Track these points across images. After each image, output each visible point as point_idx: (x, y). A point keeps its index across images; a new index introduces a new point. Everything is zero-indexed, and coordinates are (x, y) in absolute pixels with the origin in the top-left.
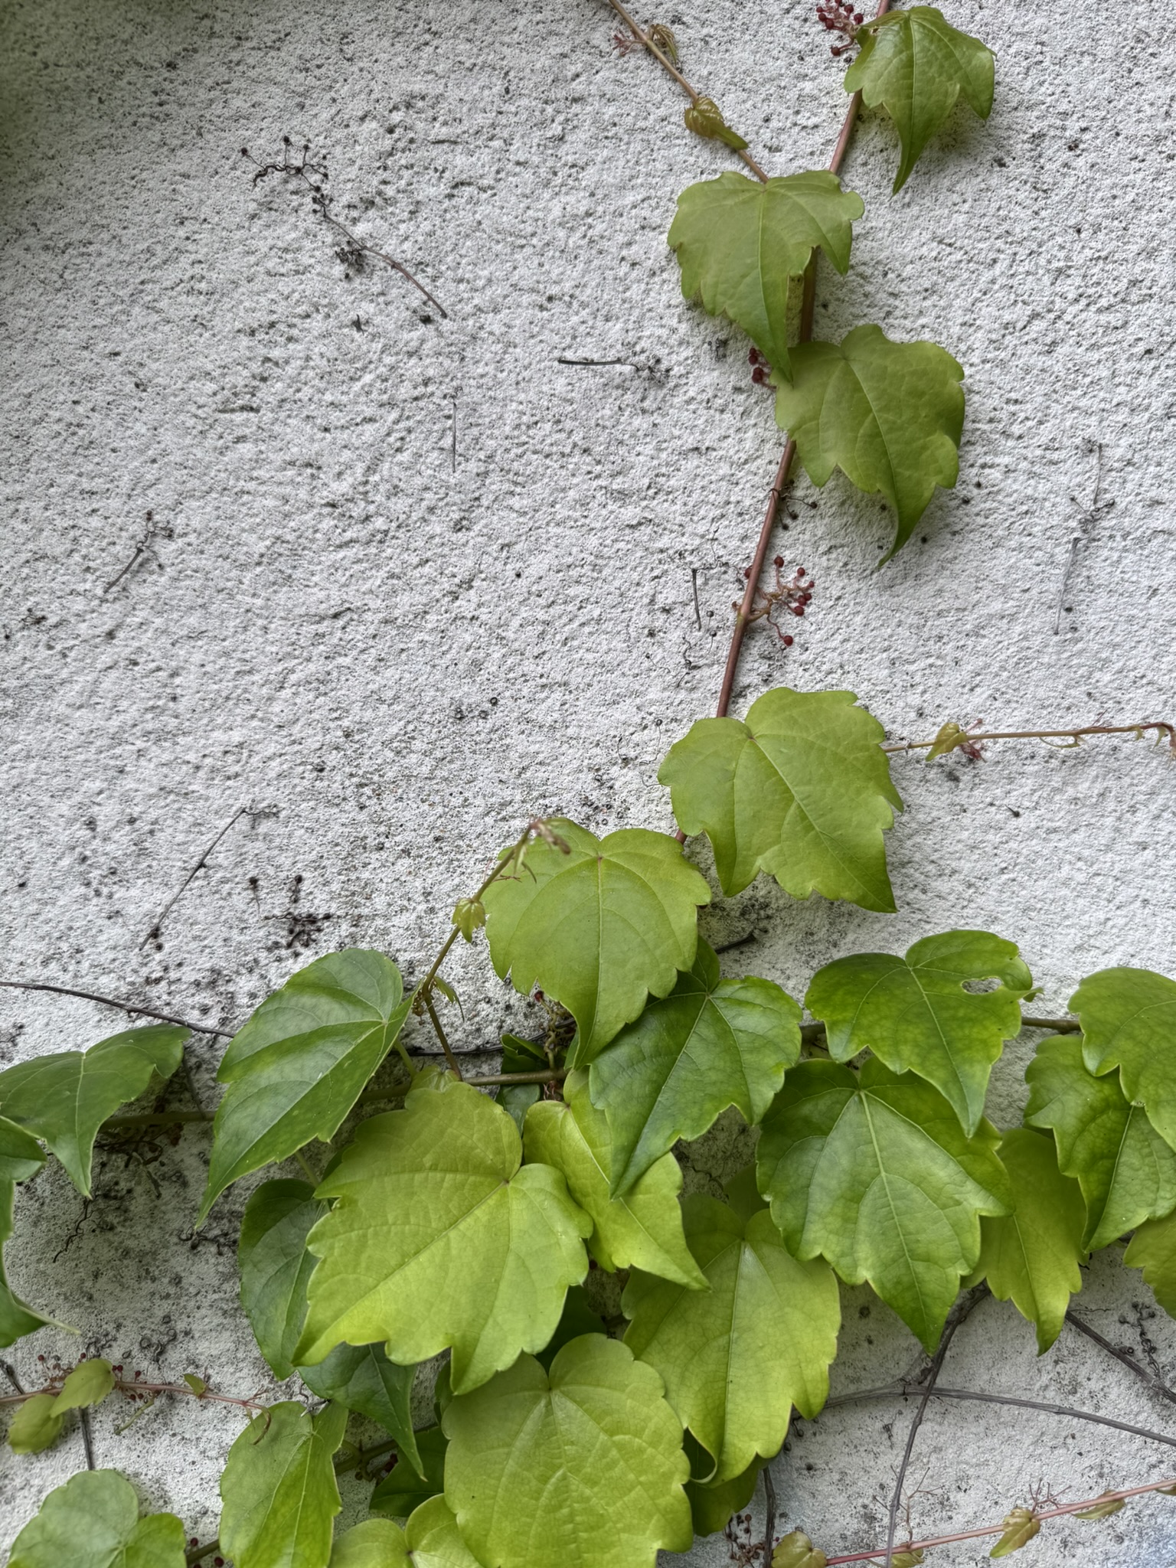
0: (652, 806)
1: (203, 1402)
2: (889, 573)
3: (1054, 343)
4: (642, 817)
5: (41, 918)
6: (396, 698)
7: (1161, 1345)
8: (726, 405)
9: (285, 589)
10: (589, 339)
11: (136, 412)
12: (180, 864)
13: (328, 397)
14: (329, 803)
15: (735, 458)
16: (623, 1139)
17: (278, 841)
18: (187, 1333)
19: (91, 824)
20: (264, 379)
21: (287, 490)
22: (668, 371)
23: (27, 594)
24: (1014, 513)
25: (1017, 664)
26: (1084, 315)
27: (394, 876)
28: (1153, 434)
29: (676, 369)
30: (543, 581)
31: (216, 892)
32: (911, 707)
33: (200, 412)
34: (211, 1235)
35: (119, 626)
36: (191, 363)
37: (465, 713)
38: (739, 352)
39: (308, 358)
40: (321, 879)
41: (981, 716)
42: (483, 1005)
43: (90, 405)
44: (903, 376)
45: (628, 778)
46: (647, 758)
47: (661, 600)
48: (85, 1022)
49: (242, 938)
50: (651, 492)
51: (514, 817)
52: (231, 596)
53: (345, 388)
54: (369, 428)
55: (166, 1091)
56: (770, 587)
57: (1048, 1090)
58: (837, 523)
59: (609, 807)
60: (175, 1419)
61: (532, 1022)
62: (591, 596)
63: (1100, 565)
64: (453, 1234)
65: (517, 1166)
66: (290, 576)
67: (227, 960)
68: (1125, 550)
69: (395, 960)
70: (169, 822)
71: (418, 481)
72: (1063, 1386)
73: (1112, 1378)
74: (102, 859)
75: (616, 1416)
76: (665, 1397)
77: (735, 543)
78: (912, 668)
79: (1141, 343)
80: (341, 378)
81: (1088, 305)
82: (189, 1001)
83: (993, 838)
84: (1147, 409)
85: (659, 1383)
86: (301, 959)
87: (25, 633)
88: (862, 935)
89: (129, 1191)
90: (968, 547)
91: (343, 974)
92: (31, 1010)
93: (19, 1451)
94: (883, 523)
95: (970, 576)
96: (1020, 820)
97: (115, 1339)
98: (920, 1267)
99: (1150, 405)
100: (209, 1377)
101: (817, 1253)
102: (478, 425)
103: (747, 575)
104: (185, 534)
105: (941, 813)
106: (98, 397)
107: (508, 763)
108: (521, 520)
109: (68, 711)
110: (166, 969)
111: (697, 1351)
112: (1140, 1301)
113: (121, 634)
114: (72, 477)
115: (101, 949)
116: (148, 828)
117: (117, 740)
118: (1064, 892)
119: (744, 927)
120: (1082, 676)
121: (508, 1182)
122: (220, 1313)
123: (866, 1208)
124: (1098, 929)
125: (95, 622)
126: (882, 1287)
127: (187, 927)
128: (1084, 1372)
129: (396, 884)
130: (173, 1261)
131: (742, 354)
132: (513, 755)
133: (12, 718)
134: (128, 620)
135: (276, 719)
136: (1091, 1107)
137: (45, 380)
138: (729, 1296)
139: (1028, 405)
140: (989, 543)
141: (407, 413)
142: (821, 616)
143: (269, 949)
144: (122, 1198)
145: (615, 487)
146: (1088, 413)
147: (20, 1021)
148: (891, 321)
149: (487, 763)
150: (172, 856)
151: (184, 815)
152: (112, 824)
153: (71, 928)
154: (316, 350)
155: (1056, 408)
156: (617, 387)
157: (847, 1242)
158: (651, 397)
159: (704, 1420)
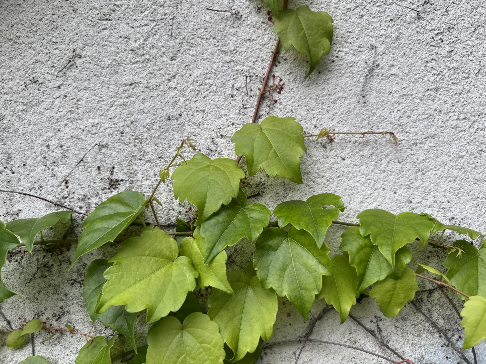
0: (230, 151)
1: (72, 335)
2: (308, 82)
3: (362, 15)
4: (226, 154)
5: (30, 176)
6: (149, 112)
7: (383, 330)
8: (259, 27)
9: (115, 76)
10: (217, 5)
11: (72, 19)
12: (76, 161)
13: (134, 17)
14: (125, 144)
15: (262, 43)
16: (210, 246)
17: (107, 155)
18: (68, 312)
19: (48, 147)
20: (114, 11)
21: (119, 45)
22: (242, 15)
23: (33, 73)
24: (348, 66)
25: (346, 113)
26: (372, 7)
27: (145, 169)
28: (392, 45)
29: (244, 15)
30: (198, 78)
31: (87, 170)
32: (313, 124)
33: (93, 20)
34: (78, 281)
35: (62, 85)
36: (91, 4)
37: (171, 118)
38: (264, 11)
39: (128, 5)
40: (121, 168)
41: (335, 128)
42: (172, 211)
43: (58, 15)
44: (314, 20)
45: (222, 142)
46: (229, 136)
47: (236, 86)
48: (42, 210)
49: (94, 185)
50: (234, 52)
51: (185, 152)
52: (98, 77)
53: (139, 15)
54: (146, 28)
55: (66, 233)
56: (271, 83)
57: (348, 240)
58: (293, 66)
59: (216, 151)
60: (62, 340)
61: (187, 217)
62: (213, 83)
63: (374, 84)
64: (153, 276)
65: (177, 257)
66: (117, 72)
67: (89, 192)
68: (382, 79)
69: (144, 195)
70: (73, 147)
71: (160, 44)
72: (351, 342)
73: (367, 340)
74: (51, 158)
75: (203, 338)
76: (219, 332)
77: (260, 70)
78: (314, 112)
79: (389, 17)
80: (138, 12)
81: (374, 4)
82: (76, 205)
83: (336, 166)
84: (390, 37)
85: (217, 328)
86: (113, 193)
87: (31, 85)
88: (294, 195)
89: (52, 265)
90: (333, 76)
91: (126, 198)
92: (24, 205)
93: (10, 348)
94: (307, 66)
95: (333, 85)
96: (345, 161)
97: (44, 313)
98: (303, 292)
99: (391, 36)
100: (74, 327)
101: (270, 287)
102: (181, 28)
103: (263, 80)
104: (85, 57)
105: (320, 158)
106: (61, 13)
107: (184, 135)
108: (192, 58)
109: (44, 110)
110: (69, 194)
111: (231, 319)
112: (377, 315)
113: (62, 87)
114: (50, 37)
115: (49, 187)
116: (66, 149)
117: (58, 120)
118: (358, 184)
119: (256, 190)
120: (367, 118)
121: (173, 262)
122: (79, 306)
123: (287, 273)
124: (368, 196)
125: (54, 83)
126: (290, 298)
127: (77, 181)
128: (358, 337)
129: (145, 171)
130: (65, 288)
131: (265, 12)
132: (186, 132)
133: (25, 112)
134: (65, 83)
135: (109, 116)
136: (361, 246)
137: (44, 7)
138: (243, 302)
139: (354, 34)
140: (340, 75)
141: (158, 24)
142: (286, 94)
143: (103, 190)
144: (50, 267)
145: (223, 49)
146: (372, 37)
147: (20, 208)
148: (312, 5)
149: (177, 134)
150: (73, 158)
151: (78, 145)
152: (55, 147)
153: (39, 180)
154: (131, 3)
155: (362, 35)
156: (225, 19)
157: (280, 283)
158: (236, 23)
159: (232, 340)
